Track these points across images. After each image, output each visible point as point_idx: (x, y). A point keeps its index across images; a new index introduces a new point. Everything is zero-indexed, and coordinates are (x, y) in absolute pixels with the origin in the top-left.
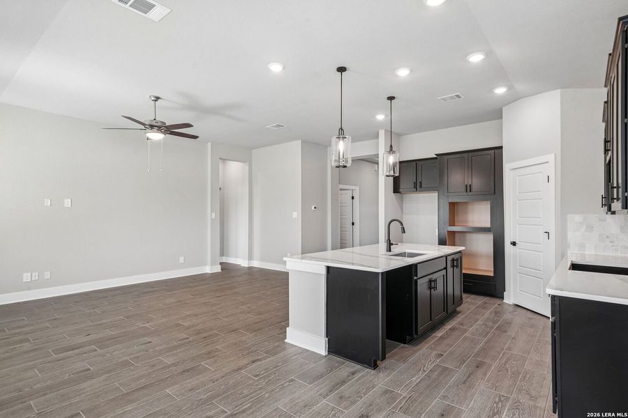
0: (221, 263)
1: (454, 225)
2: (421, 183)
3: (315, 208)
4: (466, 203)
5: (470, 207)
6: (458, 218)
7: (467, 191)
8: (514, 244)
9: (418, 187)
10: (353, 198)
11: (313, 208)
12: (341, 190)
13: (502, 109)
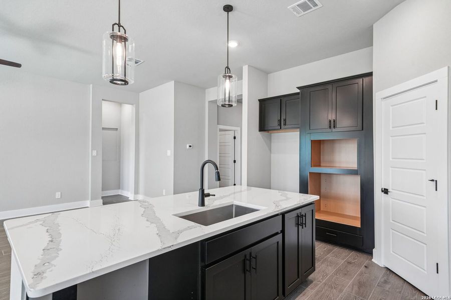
0: (103, 198)
1: (320, 166)
2: (285, 120)
3: (190, 146)
4: (333, 141)
5: (337, 146)
6: (325, 157)
7: (330, 127)
8: (386, 191)
9: (282, 125)
10: (235, 138)
11: (188, 147)
12: (221, 130)
13: (372, 26)
